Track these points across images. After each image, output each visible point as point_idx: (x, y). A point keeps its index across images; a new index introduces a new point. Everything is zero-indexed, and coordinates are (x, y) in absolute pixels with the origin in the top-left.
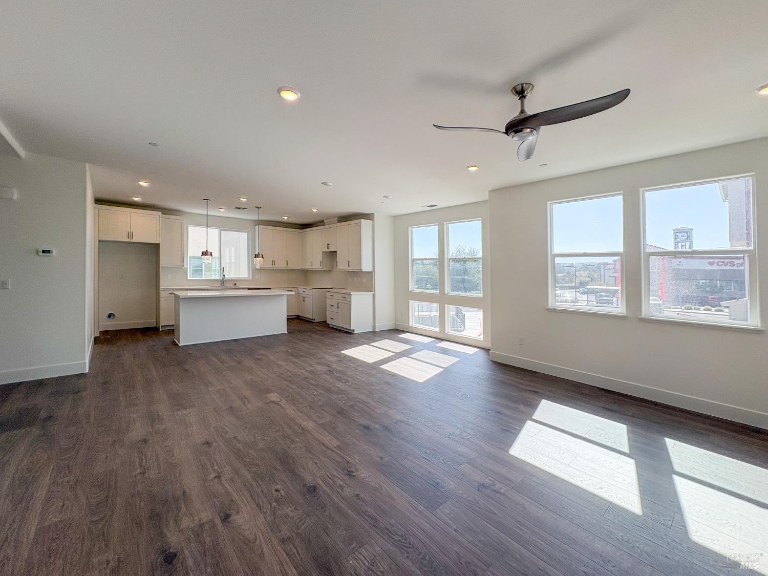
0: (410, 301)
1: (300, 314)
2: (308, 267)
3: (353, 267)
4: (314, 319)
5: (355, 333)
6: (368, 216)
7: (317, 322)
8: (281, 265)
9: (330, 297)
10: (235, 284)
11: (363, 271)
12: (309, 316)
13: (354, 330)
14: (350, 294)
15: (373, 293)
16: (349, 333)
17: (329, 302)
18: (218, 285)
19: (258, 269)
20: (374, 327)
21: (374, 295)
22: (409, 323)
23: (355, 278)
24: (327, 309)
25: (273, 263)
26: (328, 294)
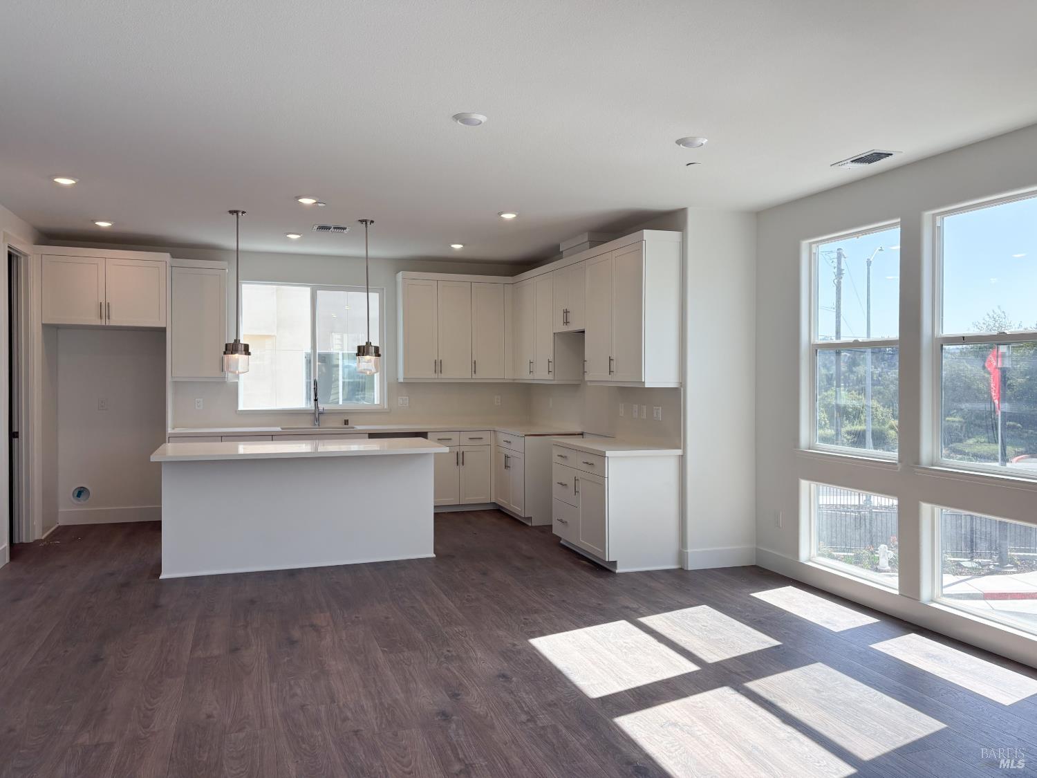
0: (804, 484)
1: (502, 502)
2: (525, 376)
3: (622, 377)
4: (530, 519)
5: (618, 571)
6: (668, 220)
7: (536, 527)
8: (457, 371)
9: (559, 460)
10: (346, 422)
11: (647, 386)
12: (517, 509)
13: (615, 563)
14: (603, 456)
15: (679, 452)
16: (603, 569)
17: (559, 474)
18: (305, 424)
19: (401, 383)
20: (682, 556)
21: (682, 460)
22: (796, 551)
23: (636, 407)
24: (554, 496)
25: (438, 366)
26: (556, 452)
